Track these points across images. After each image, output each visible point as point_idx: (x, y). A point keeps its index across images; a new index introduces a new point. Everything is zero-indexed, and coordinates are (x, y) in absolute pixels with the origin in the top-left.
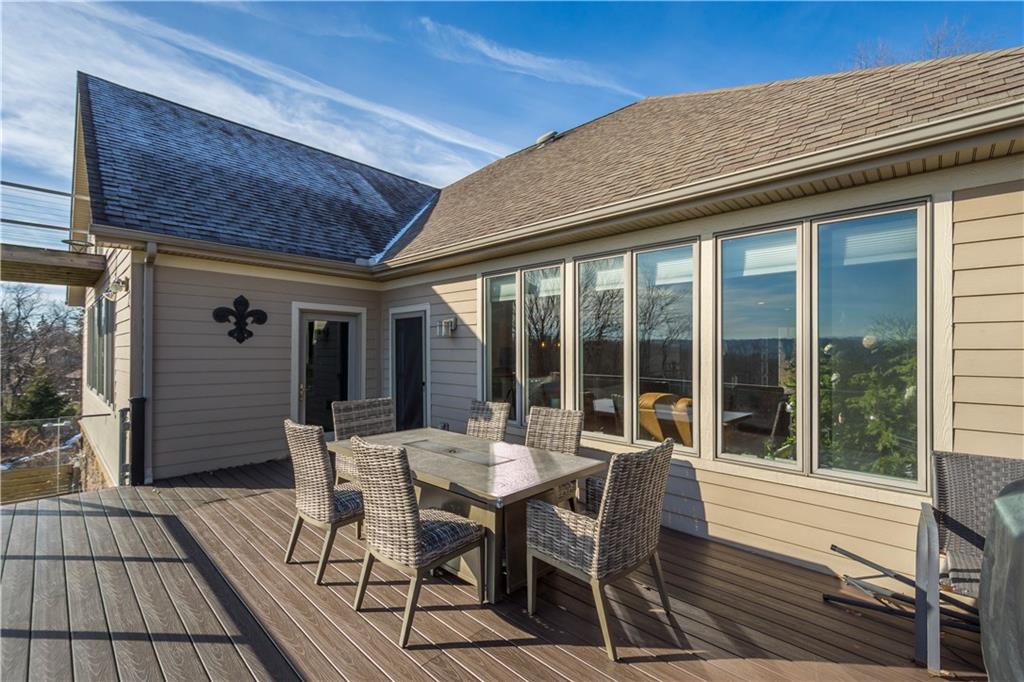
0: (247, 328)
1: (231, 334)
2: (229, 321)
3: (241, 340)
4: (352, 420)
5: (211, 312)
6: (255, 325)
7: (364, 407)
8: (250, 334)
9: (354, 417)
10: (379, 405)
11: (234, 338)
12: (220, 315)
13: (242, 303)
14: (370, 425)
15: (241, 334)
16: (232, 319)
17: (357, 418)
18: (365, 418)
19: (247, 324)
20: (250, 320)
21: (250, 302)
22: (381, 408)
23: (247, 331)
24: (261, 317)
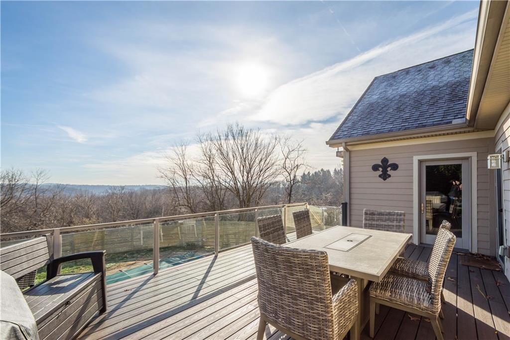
0: (388, 173)
1: (380, 176)
2: (379, 170)
3: (385, 179)
4: (374, 220)
5: (371, 167)
6: (392, 171)
7: (383, 215)
8: (390, 176)
9: (376, 219)
10: (394, 215)
11: (382, 178)
12: (375, 168)
13: (385, 161)
14: (385, 225)
15: (385, 176)
16: (381, 169)
17: (377, 220)
18: (382, 220)
19: (387, 171)
20: (389, 169)
21: (389, 160)
22: (395, 217)
23: (388, 174)
24: (395, 167)
